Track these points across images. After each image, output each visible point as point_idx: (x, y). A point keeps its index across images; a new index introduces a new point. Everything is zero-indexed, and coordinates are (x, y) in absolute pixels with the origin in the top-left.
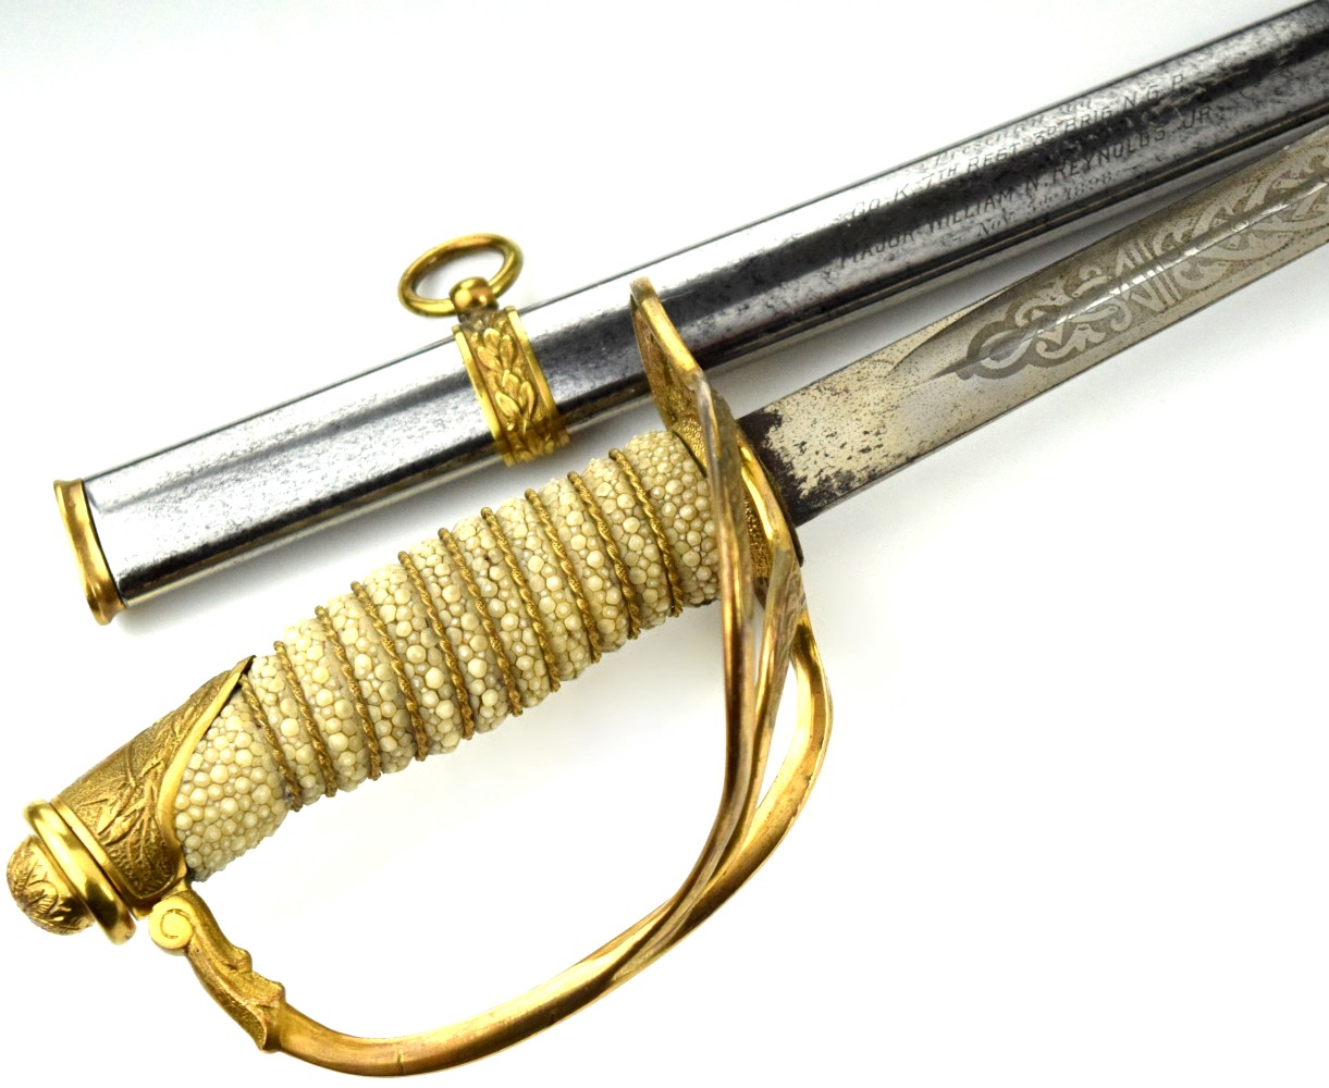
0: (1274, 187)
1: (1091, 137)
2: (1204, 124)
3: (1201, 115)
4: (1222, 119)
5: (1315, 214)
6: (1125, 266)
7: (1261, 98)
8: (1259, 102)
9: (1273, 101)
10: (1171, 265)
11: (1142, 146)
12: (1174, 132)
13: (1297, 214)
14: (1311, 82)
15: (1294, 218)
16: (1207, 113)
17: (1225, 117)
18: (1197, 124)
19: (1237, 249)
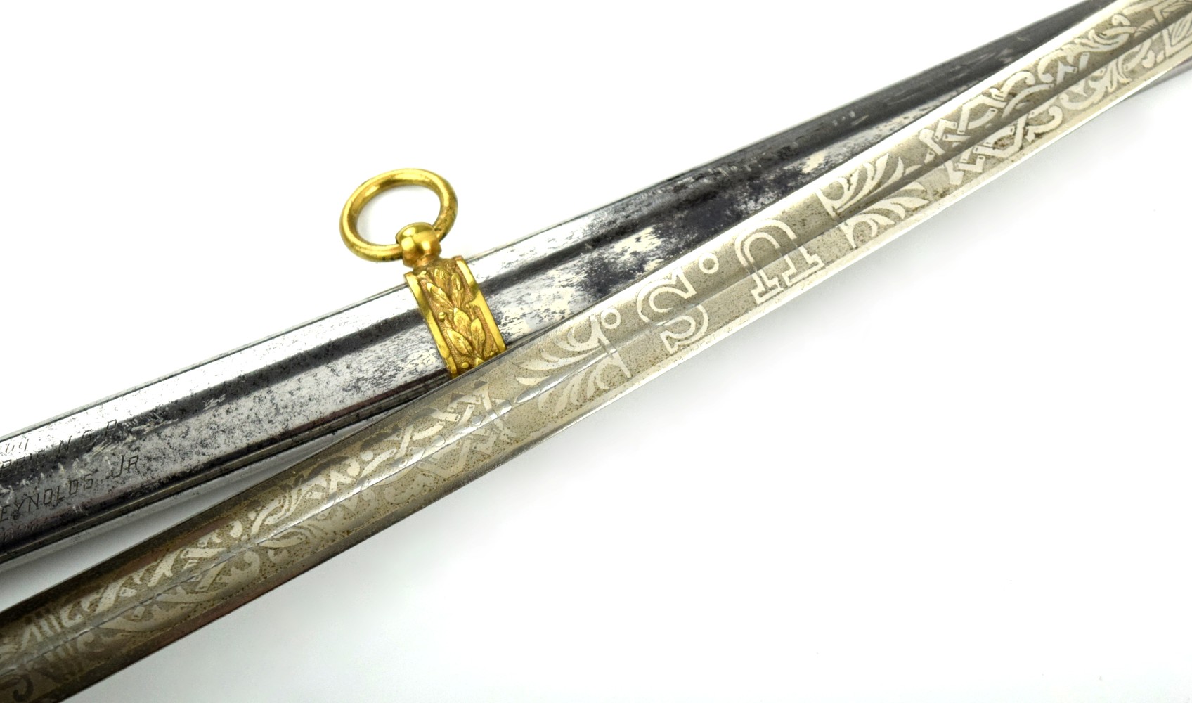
0: (182, 556)
1: (24, 482)
2: (131, 474)
3: (130, 464)
4: (149, 469)
5: (218, 585)
6: (32, 634)
7: (188, 449)
8: (186, 453)
9: (198, 453)
10: (76, 635)
11: (70, 494)
12: (102, 481)
13: (201, 585)
14: (236, 435)
15: (197, 589)
16: (135, 463)
17: (152, 468)
18: (124, 473)
19: (140, 621)
